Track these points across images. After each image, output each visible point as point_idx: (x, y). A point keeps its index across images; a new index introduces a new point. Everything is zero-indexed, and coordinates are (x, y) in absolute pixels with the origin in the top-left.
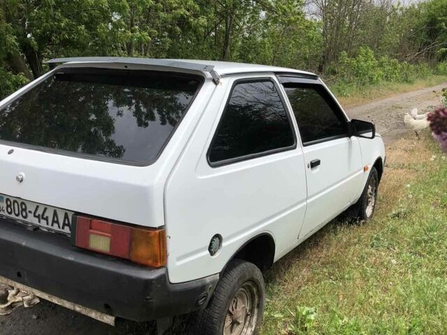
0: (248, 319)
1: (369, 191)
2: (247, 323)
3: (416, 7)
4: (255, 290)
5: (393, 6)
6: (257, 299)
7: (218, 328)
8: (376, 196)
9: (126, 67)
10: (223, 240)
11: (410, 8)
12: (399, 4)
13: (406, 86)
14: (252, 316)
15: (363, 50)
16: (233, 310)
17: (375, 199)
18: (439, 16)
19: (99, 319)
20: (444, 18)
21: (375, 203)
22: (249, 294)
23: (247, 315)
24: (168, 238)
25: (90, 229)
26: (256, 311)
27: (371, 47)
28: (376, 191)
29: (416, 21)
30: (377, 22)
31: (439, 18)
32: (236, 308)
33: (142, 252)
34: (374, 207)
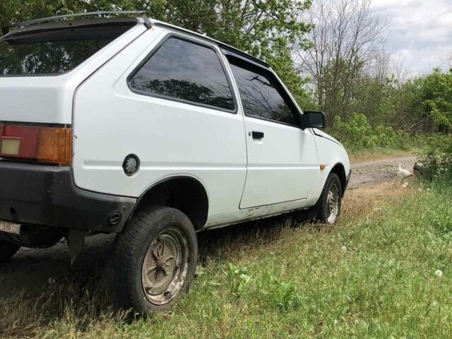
0: (178, 273)
1: (330, 196)
2: (176, 277)
3: (413, 83)
4: (185, 241)
5: (387, 79)
6: (187, 253)
7: (135, 261)
8: (339, 205)
9: (70, 24)
10: (141, 164)
11: (407, 83)
12: (393, 76)
13: (401, 152)
14: (182, 270)
15: (356, 116)
16: (158, 256)
17: (339, 209)
18: (435, 91)
19: (6, 231)
20: (439, 93)
21: (339, 214)
22: (178, 245)
23: (176, 268)
24: (74, 138)
25: (4, 135)
26: (186, 265)
27: (365, 114)
28: (339, 201)
29: (412, 95)
30: (372, 93)
31: (435, 93)
32: (162, 255)
33: (50, 151)
34: (338, 216)
